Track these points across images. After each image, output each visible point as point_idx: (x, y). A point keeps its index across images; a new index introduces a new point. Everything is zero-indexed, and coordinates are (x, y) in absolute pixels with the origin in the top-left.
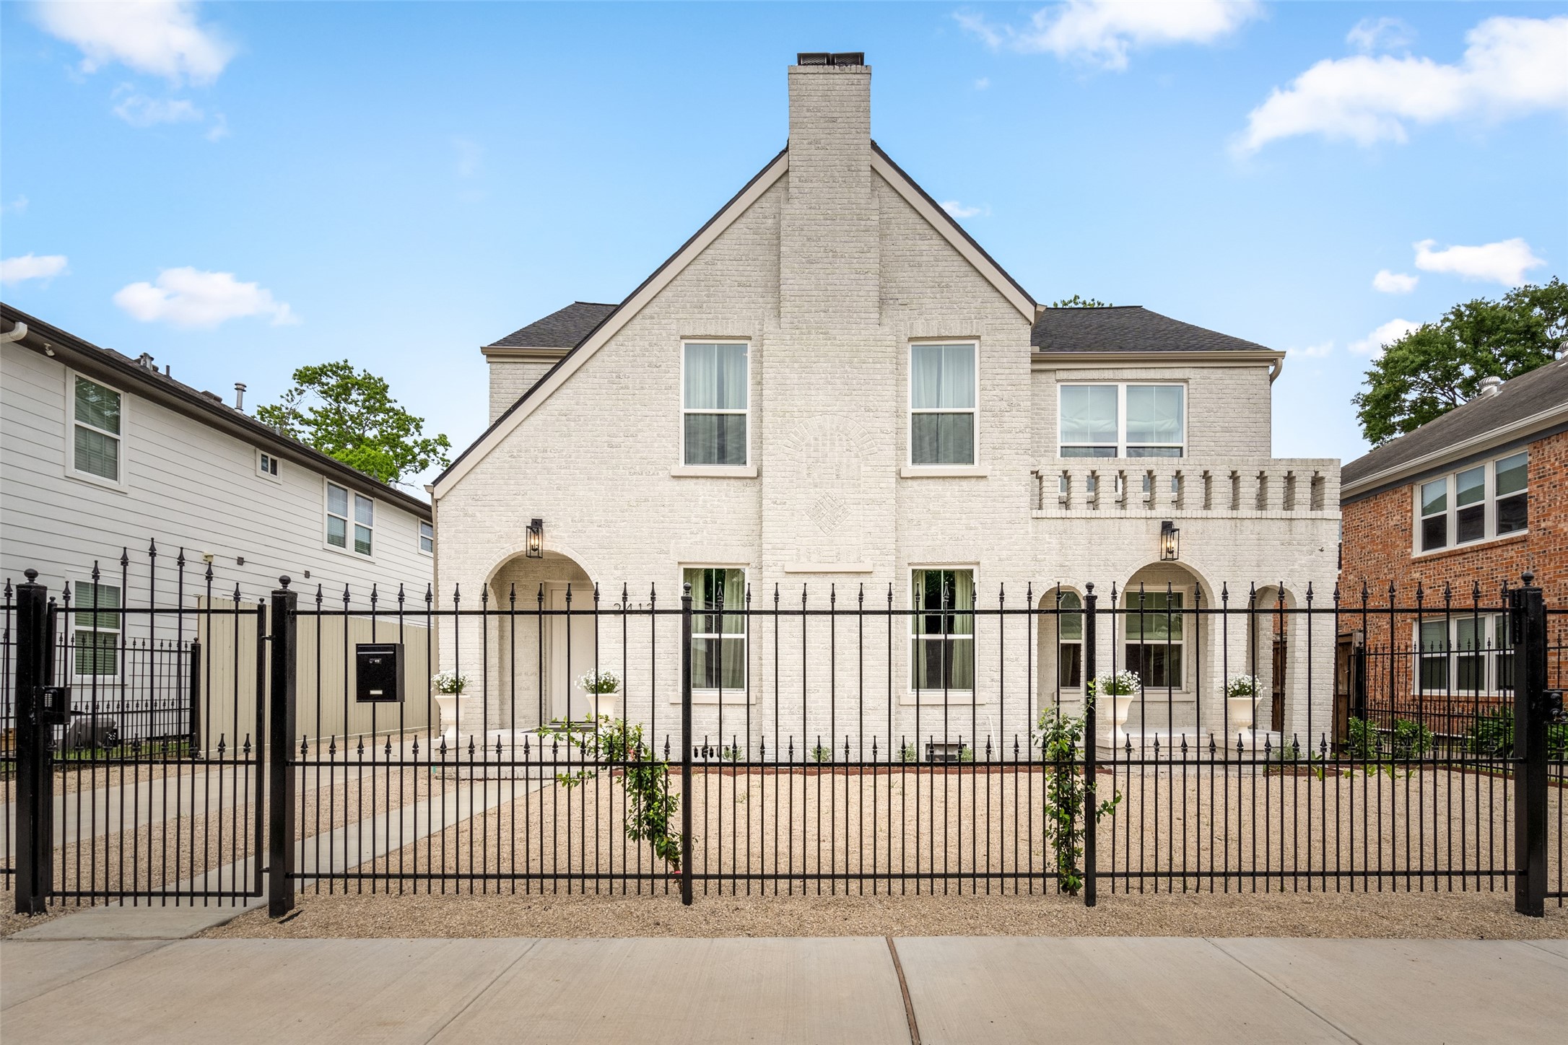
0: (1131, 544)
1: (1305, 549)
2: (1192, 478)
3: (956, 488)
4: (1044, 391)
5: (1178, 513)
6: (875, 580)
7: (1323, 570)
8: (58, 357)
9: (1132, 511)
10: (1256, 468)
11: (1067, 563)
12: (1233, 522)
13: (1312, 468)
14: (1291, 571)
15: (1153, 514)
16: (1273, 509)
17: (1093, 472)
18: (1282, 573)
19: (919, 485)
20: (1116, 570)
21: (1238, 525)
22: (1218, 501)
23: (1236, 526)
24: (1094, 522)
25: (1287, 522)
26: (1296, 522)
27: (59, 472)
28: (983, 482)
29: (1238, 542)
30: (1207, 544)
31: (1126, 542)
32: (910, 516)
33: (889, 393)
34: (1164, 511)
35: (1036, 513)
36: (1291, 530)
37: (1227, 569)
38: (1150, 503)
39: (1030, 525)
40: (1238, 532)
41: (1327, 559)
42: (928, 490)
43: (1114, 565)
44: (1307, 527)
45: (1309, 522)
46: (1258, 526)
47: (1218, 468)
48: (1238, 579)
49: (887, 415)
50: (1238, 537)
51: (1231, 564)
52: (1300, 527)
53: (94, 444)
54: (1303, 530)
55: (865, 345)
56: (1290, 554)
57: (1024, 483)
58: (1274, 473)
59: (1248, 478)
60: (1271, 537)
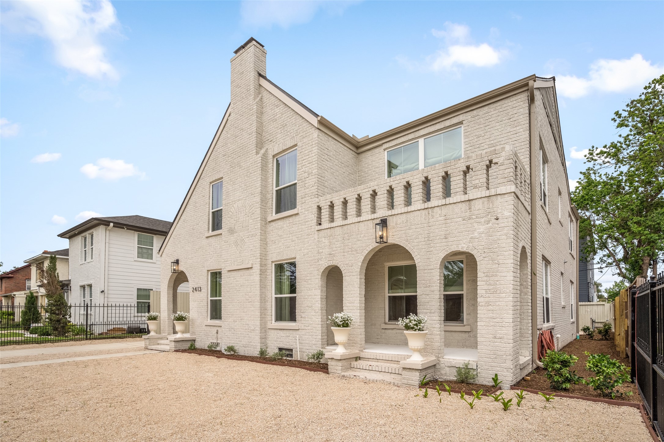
0: (364, 236)
1: (483, 220)
2: (399, 188)
3: (288, 222)
4: (377, 158)
5: (390, 213)
6: (253, 271)
7: (499, 234)
8: (127, 229)
9: (365, 216)
10: (441, 170)
11: (333, 252)
12: (426, 211)
13: (486, 158)
14: (472, 238)
15: (375, 216)
16: (455, 195)
17: (345, 199)
18: (464, 241)
19: (275, 224)
20: (357, 253)
21: (430, 212)
22: (416, 199)
23: (429, 213)
24: (345, 227)
25: (468, 203)
26: (474, 201)
27: (133, 260)
28: (297, 217)
29: (430, 224)
30: (410, 229)
31: (362, 236)
32: (272, 239)
33: (258, 184)
34: (382, 212)
35: (319, 227)
36: (470, 209)
37: (424, 243)
38: (374, 210)
39: (316, 235)
40: (430, 217)
41: (502, 225)
42: (278, 225)
43: (356, 250)
44: (483, 203)
45: (486, 199)
46: (445, 210)
47: (415, 177)
48: (431, 249)
49: (258, 194)
50: (431, 220)
51: (426, 239)
52: (478, 205)
53: (145, 251)
54: (481, 206)
55: (251, 166)
56: (470, 226)
57: (313, 213)
58: (455, 170)
59: (436, 179)
60: (455, 216)
